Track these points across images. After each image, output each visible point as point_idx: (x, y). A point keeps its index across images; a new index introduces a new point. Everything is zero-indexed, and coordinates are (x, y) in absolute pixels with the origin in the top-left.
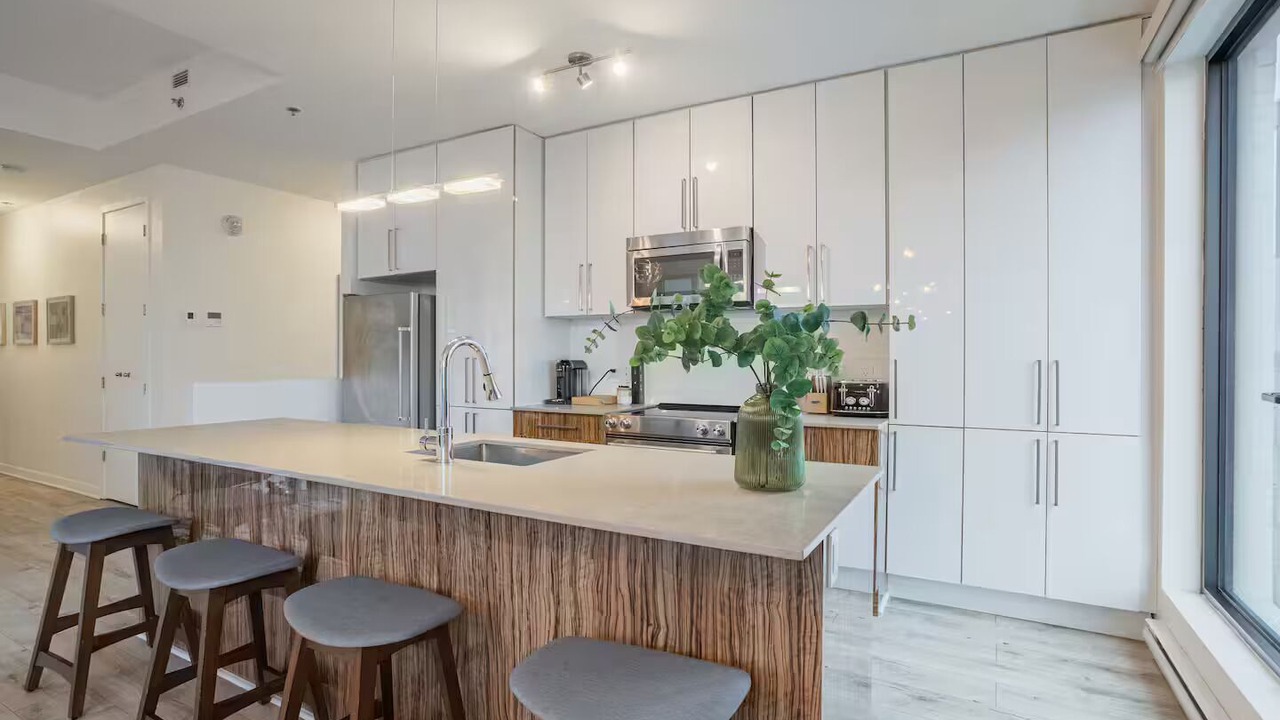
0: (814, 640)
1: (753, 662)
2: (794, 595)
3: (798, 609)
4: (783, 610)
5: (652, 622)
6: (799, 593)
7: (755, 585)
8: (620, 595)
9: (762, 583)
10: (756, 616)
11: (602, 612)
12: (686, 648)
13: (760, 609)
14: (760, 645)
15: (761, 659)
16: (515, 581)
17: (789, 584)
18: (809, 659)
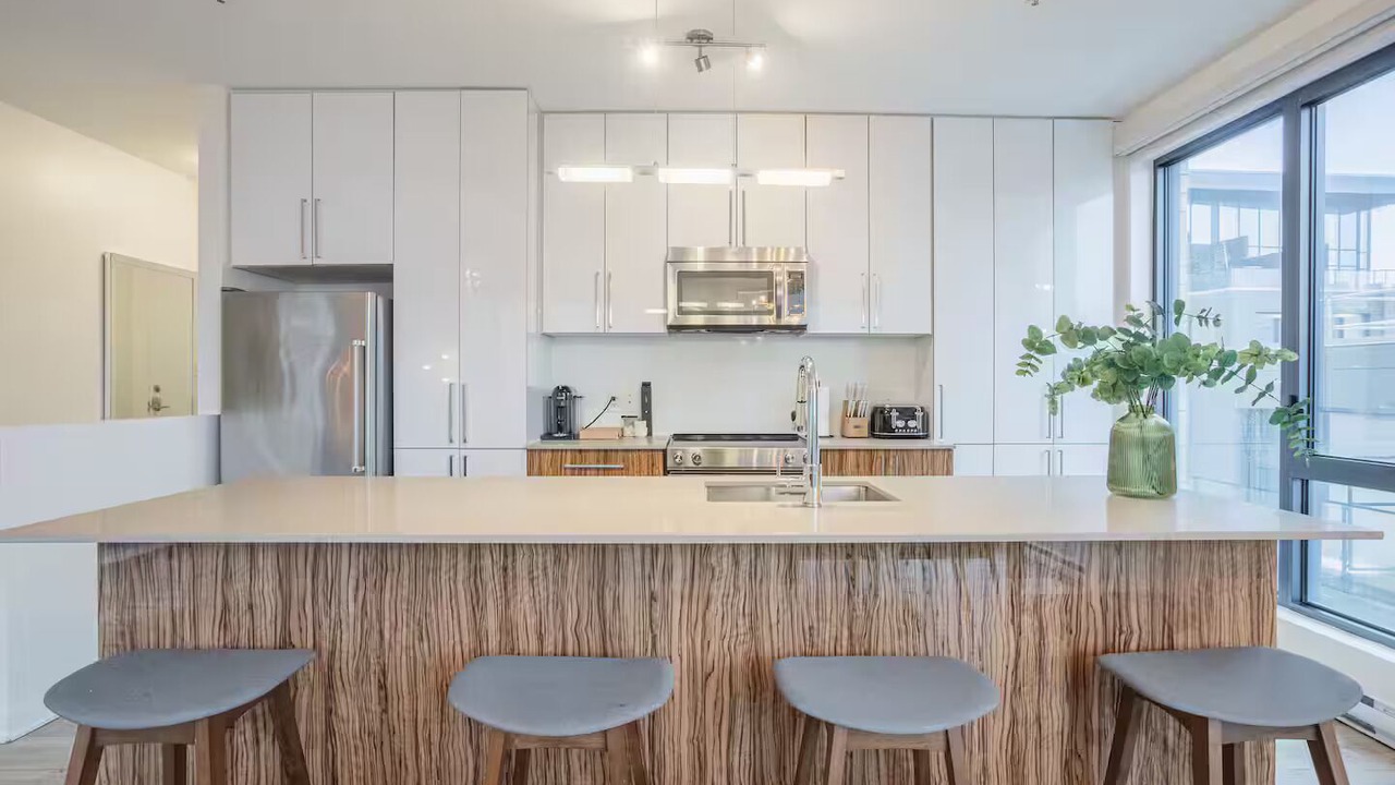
0: (1270, 612)
1: (1220, 643)
2: (1254, 578)
3: (1258, 588)
4: (1245, 592)
5: (1124, 629)
6: (1259, 576)
7: (1221, 576)
8: (1090, 608)
9: (1227, 572)
10: (1222, 601)
11: (1071, 632)
12: (1158, 645)
13: (1226, 594)
14: (1226, 625)
15: (1227, 639)
16: (963, 622)
17: (1250, 569)
18: (1267, 629)
